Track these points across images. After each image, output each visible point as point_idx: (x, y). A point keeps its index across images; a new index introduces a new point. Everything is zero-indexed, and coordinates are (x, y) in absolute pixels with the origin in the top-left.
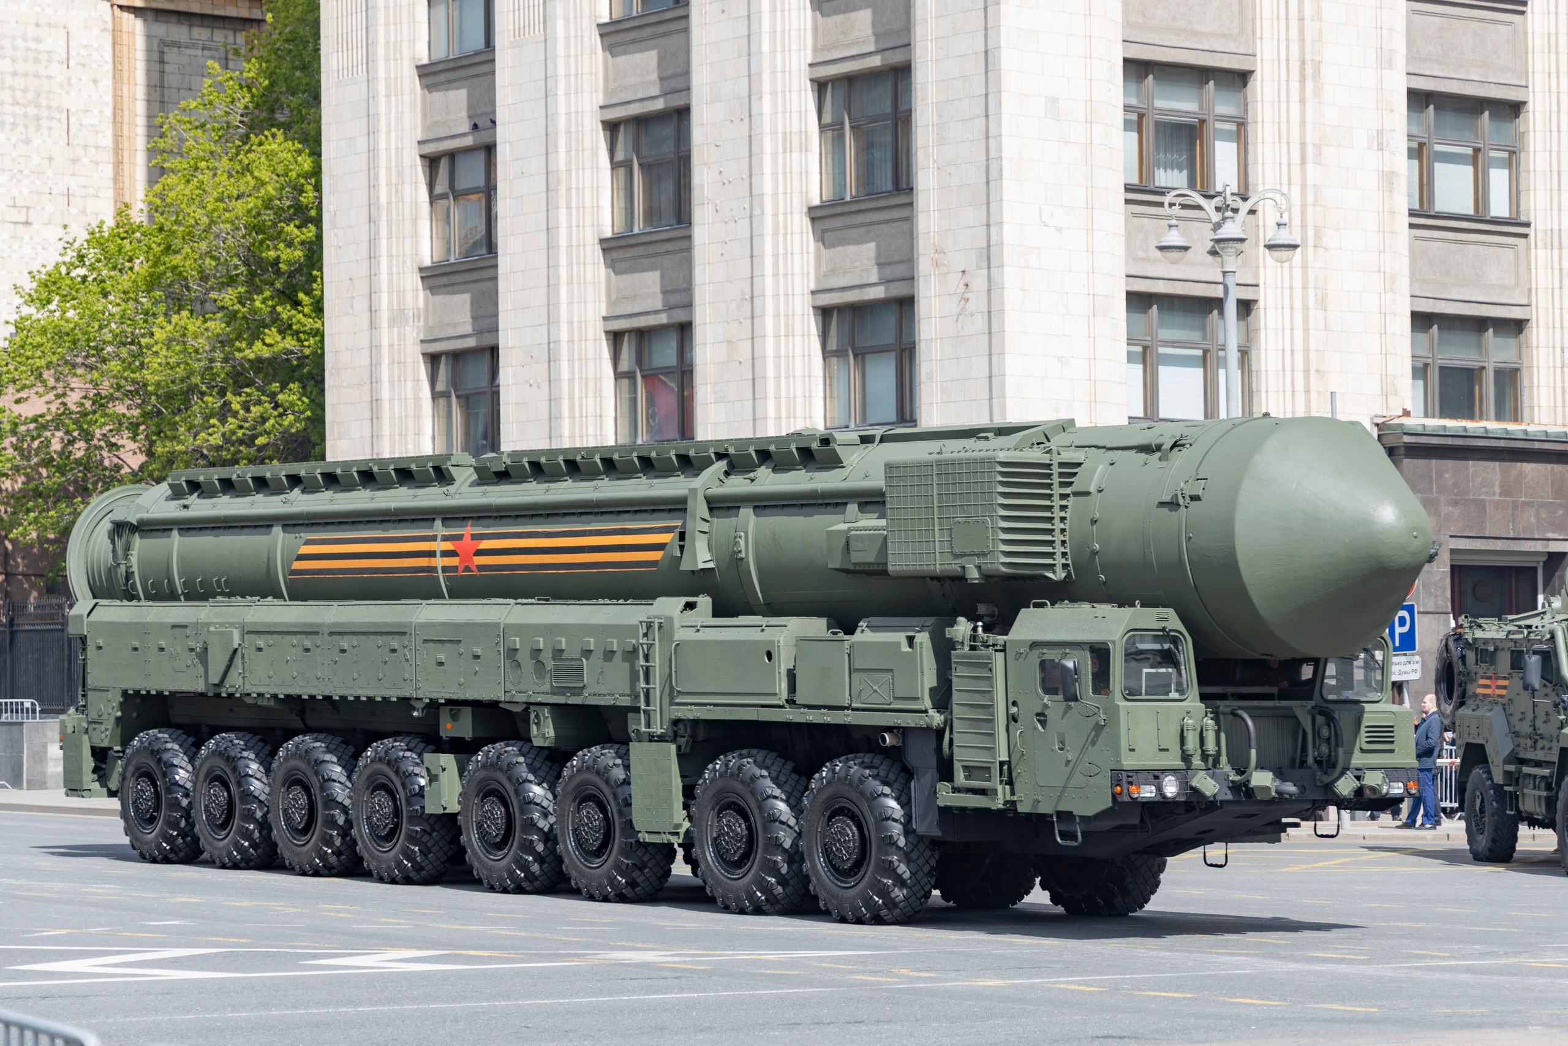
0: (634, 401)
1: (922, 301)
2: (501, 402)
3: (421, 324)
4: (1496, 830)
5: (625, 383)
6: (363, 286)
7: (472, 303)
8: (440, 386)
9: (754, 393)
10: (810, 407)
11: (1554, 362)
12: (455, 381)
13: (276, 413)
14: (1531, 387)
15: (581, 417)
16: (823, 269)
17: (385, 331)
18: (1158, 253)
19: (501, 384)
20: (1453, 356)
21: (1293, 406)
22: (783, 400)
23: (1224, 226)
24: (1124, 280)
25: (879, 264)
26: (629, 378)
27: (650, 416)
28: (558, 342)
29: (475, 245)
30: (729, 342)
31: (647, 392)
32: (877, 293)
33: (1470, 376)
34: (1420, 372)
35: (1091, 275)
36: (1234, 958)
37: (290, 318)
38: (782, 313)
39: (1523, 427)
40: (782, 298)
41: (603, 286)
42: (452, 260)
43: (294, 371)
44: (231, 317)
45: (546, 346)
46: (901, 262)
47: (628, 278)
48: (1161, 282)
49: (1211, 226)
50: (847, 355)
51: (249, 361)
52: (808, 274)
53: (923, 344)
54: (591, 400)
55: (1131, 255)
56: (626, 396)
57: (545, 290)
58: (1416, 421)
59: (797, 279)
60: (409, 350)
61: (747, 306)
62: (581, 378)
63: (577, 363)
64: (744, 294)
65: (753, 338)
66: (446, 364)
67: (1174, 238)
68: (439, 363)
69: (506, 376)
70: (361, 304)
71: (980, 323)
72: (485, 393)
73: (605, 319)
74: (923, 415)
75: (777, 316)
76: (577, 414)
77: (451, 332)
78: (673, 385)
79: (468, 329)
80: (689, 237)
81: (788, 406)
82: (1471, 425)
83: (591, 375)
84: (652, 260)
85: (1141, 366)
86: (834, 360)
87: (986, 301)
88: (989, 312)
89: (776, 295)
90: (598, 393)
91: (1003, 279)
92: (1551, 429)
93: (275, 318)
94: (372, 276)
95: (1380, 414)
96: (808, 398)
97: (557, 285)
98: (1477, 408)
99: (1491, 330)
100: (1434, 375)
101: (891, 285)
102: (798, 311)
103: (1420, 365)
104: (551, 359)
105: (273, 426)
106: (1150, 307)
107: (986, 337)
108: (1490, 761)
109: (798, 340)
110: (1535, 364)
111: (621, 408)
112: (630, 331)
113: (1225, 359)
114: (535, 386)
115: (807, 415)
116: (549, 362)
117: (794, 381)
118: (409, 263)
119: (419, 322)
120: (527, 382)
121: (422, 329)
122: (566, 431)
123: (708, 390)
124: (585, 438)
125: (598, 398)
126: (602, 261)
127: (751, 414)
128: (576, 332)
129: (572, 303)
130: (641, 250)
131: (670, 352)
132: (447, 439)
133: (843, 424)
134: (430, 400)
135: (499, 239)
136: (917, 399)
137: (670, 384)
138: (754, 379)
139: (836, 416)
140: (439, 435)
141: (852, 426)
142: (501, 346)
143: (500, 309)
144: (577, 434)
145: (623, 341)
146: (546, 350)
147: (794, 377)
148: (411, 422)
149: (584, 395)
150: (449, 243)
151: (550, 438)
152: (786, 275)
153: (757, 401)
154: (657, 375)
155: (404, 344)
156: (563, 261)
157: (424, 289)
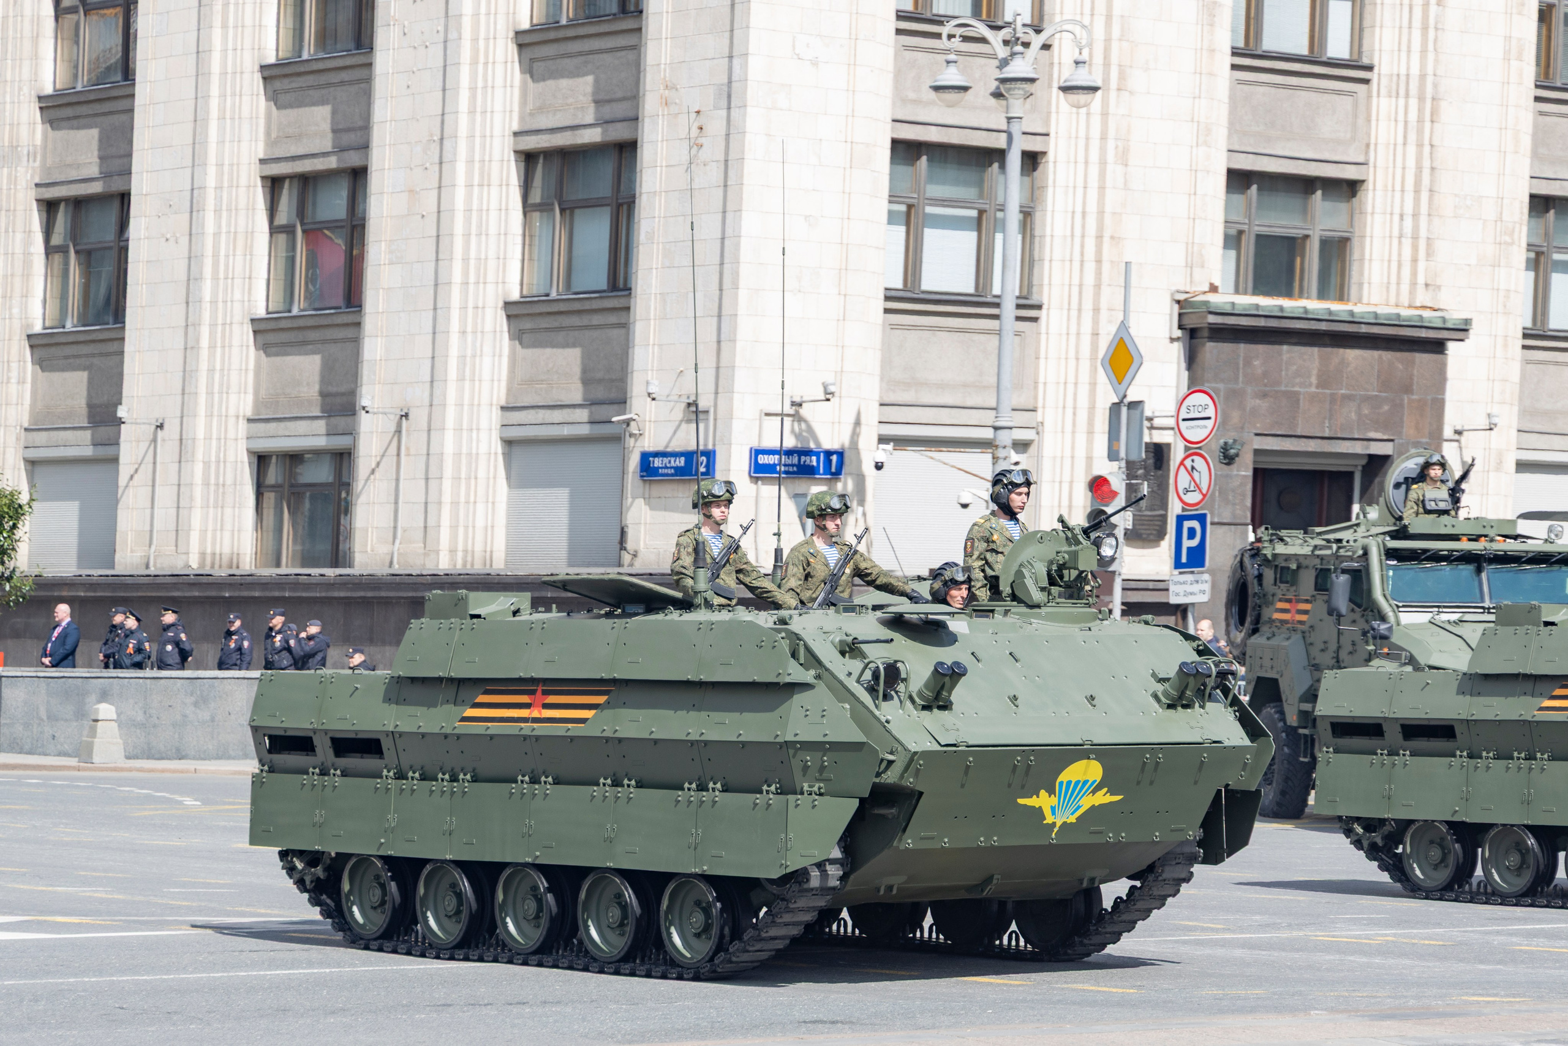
0: (291, 261)
1: (645, 145)
2: (130, 260)
3: (37, 164)
4: (1287, 779)
5: (282, 238)
7: (100, 140)
8: (57, 240)
9: (437, 252)
10: (504, 271)
11: (1391, 232)
12: (74, 234)
14: (1362, 260)
15: (226, 278)
16: (530, 106)
18: (932, 94)
19: (132, 237)
20: (1272, 222)
21: (1081, 278)
22: (472, 262)
23: (1012, 63)
24: (889, 125)
25: (597, 102)
26: (287, 232)
27: (311, 279)
28: (203, 188)
29: (108, 69)
30: (411, 191)
31: (307, 250)
32: (593, 136)
33: (1292, 245)
34: (1233, 240)
35: (850, 119)
38: (477, 157)
39: (1349, 307)
40: (478, 140)
41: (262, 122)
42: (79, 88)
45: (189, 193)
46: (624, 99)
47: (292, 114)
48: (931, 128)
49: (996, 63)
50: (552, 210)
52: (511, 110)
53: (644, 197)
54: (239, 259)
55: (899, 96)
56: (283, 253)
57: (191, 125)
58: (1225, 298)
59: (498, 117)
60: (21, 195)
61: (435, 148)
62: (229, 232)
63: (224, 214)
64: (431, 135)
65: (440, 187)
66: (66, 212)
67: (952, 76)
68: (56, 212)
69: (137, 228)
71: (715, 174)
72: (110, 248)
73: (262, 161)
74: (640, 282)
75: (470, 161)
76: (222, 275)
77: (74, 175)
78: (339, 241)
79: (94, 171)
80: (370, 65)
81: (478, 270)
82: (1289, 304)
83: (241, 228)
84: (324, 92)
85: (902, 229)
86: (536, 215)
87: (723, 147)
88: (726, 161)
89: (471, 137)
90: (249, 250)
91: (744, 121)
92: (1382, 310)
95: (1182, 289)
96: (503, 260)
97: (206, 120)
98: (1296, 284)
99: (1319, 193)
100: (1249, 245)
101: (611, 126)
102: (497, 156)
103: (1233, 232)
104: (194, 209)
106: (919, 158)
107: (721, 189)
108: (1284, 698)
109: (494, 190)
110: (1368, 233)
111: (276, 269)
112: (291, 177)
113: (1004, 221)
114: (172, 240)
115: (500, 280)
116: (191, 212)
117: (487, 239)
118: (26, 90)
119: (35, 161)
120: (163, 235)
121: (38, 171)
122: (207, 295)
123: (383, 248)
124: (229, 304)
125: (248, 257)
126: (262, 91)
127: (433, 278)
128: (226, 177)
129: (224, 142)
130: (310, 80)
131: (338, 202)
132: (61, 302)
133: (542, 292)
134: (43, 256)
135: (138, 63)
136: (634, 263)
137: (336, 241)
138: (438, 236)
139: (535, 282)
140: (52, 297)
141: (554, 295)
142: (133, 192)
143: (135, 148)
144: (220, 299)
145: (282, 188)
146: (188, 198)
147: (487, 235)
148: (18, 281)
149: (231, 253)
150: (76, 67)
151: (187, 303)
152: (484, 112)
153: (440, 263)
154: (320, 230)
155: (15, 189)
156: (215, 91)
157: (43, 123)
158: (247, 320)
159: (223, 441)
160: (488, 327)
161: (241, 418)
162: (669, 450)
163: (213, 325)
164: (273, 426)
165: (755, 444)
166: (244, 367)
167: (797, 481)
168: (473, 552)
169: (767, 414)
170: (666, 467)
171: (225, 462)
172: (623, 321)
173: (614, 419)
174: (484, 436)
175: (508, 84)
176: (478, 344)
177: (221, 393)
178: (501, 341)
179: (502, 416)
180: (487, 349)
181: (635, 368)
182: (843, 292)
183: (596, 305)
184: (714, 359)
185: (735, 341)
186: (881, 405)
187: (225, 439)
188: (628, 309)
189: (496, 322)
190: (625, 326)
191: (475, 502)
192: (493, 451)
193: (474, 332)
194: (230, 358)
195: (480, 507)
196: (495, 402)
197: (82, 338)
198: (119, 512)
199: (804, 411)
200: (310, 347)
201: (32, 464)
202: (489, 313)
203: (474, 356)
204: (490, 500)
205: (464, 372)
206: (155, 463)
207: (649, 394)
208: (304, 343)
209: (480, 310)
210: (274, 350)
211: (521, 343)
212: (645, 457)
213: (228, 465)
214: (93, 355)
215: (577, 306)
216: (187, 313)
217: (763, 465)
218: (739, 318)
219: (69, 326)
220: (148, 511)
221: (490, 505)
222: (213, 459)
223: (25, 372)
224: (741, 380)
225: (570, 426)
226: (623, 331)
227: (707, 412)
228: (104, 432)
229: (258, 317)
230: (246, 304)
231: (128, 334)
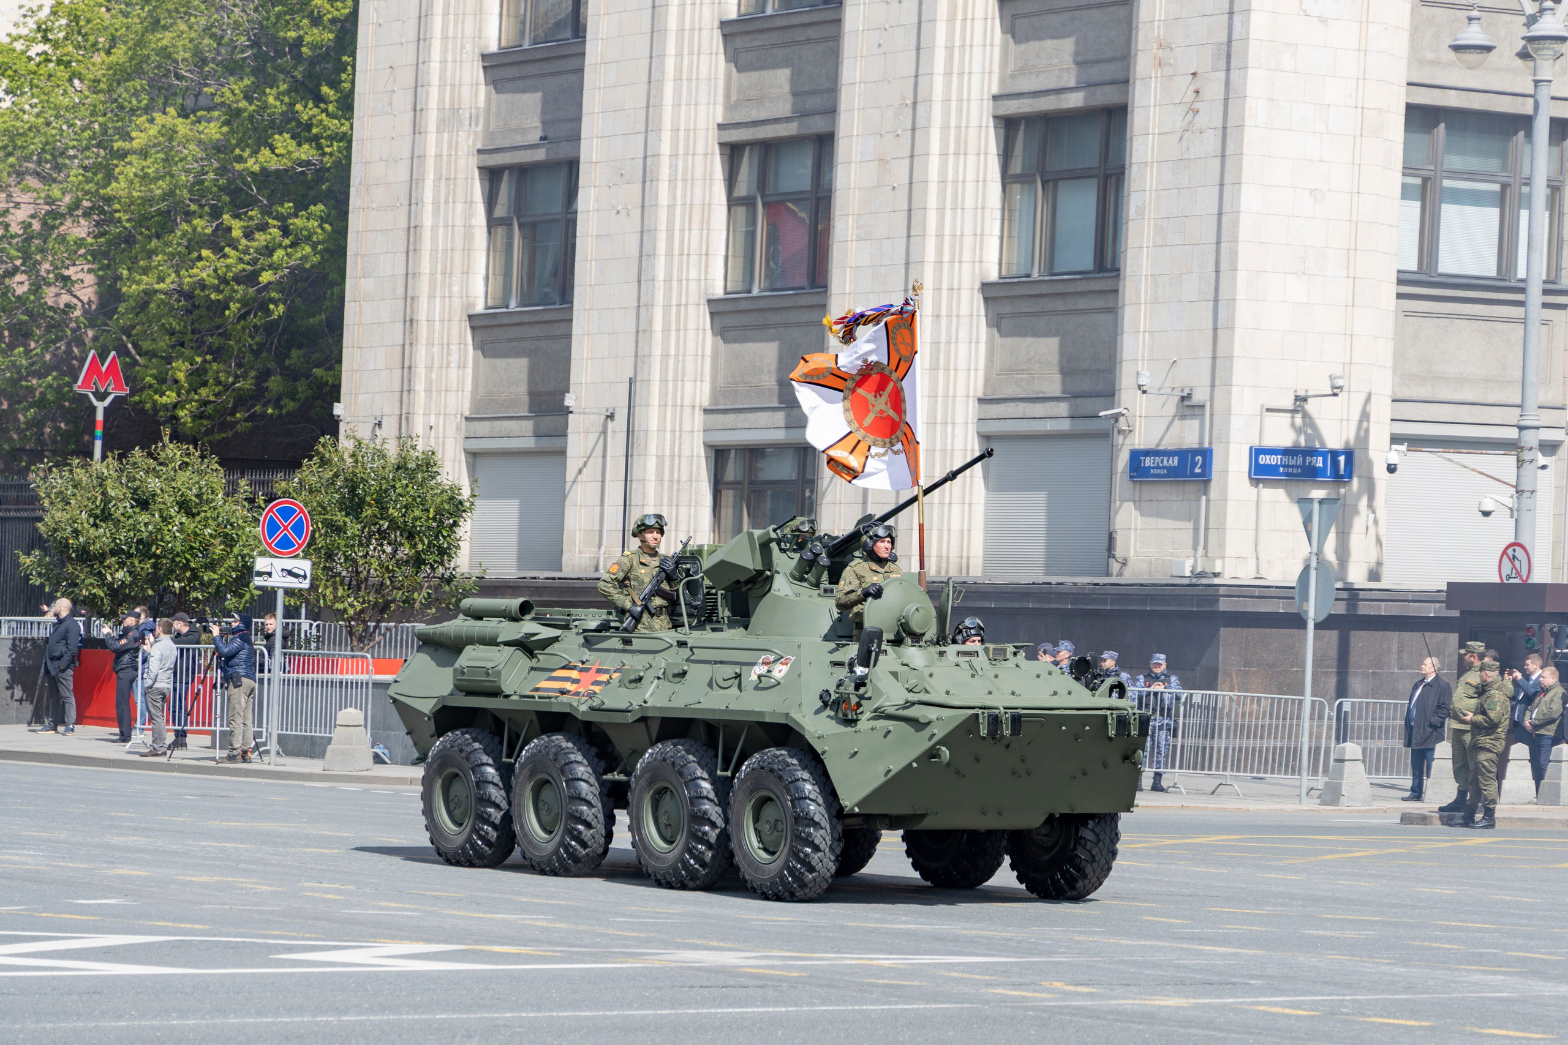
0: (751, 236)
1: (1136, 110)
2: (578, 234)
3: (480, 128)
5: (741, 211)
6: (407, 77)
7: (544, 105)
8: (500, 212)
9: (909, 228)
10: (981, 248)
12: (519, 205)
13: (287, 242)
15: (681, 255)
16: (1011, 67)
17: (432, 138)
18: (1452, 55)
19: (579, 210)
22: (947, 239)
23: (1541, 20)
24: (1404, 89)
25: (1078, 63)
26: (746, 205)
27: (771, 256)
28: (656, 156)
29: (558, 25)
30: (881, 160)
31: (768, 225)
32: (1075, 100)
35: (1361, 82)
36: (1490, 977)
37: (310, 119)
38: (953, 124)
40: (954, 104)
41: (721, 84)
42: (526, 46)
43: (310, 188)
44: (233, 115)
45: (641, 162)
46: (1113, 60)
47: (752, 77)
48: (1453, 92)
49: (1523, 20)
50: (1034, 182)
51: (253, 174)
52: (990, 73)
53: (1134, 168)
54: (695, 233)
55: (1416, 58)
56: (742, 227)
57: (645, 87)
59: (976, 79)
60: (462, 162)
61: (908, 112)
62: (684, 204)
63: (680, 184)
64: (904, 99)
65: (912, 156)
66: (510, 181)
67: (1474, 35)
68: (499, 181)
69: (587, 200)
70: (403, 101)
71: (1212, 142)
72: (558, 221)
73: (721, 127)
74: (1129, 262)
75: (945, 128)
76: (676, 252)
77: (518, 140)
78: (803, 215)
79: (536, 136)
80: (838, 22)
81: (953, 247)
83: (697, 201)
85: (1417, 204)
86: (1017, 187)
87: (1221, 113)
88: (1225, 128)
89: (947, 100)
90: (706, 224)
91: (1245, 84)
93: (290, 116)
94: (419, 65)
96: (980, 236)
97: (661, 81)
101: (1099, 91)
102: (974, 121)
104: (647, 179)
105: (282, 259)
106: (1436, 125)
107: (1218, 160)
109: (971, 160)
111: (734, 245)
112: (752, 144)
113: (1529, 196)
114: (623, 213)
115: (977, 259)
116: (644, 182)
117: (963, 213)
118: (468, 47)
119: (477, 125)
120: (613, 207)
121: (481, 136)
122: (660, 273)
123: (850, 223)
124: (684, 283)
125: (705, 232)
126: (722, 50)
127: (904, 256)
128: (681, 144)
129: (680, 105)
130: (774, 37)
131: (803, 171)
132: (504, 280)
133: (1023, 272)
134: (485, 229)
135: (589, 19)
136: (1123, 241)
137: (800, 214)
138: (910, 210)
139: (1015, 261)
140: (494, 274)
141: (1035, 275)
142: (582, 159)
143: (584, 111)
144: (675, 277)
145: (742, 156)
146: (641, 167)
147: (963, 209)
148: (458, 256)
149: (687, 227)
150: (523, 23)
151: (639, 282)
152: (961, 74)
153: (912, 239)
154: (783, 202)
155: (456, 155)
156: (671, 49)
157: (486, 84)
158: (703, 301)
159: (677, 434)
160: (964, 310)
161: (697, 409)
162: (1161, 448)
163: (667, 306)
164: (731, 417)
165: (1256, 443)
166: (700, 353)
167: (1302, 484)
168: (948, 557)
169: (1268, 410)
170: (1158, 467)
171: (680, 456)
172: (1111, 305)
173: (1101, 414)
174: (959, 430)
175: (988, 43)
176: (954, 330)
177: (675, 380)
178: (978, 326)
179: (979, 409)
180: (963, 335)
181: (1124, 358)
182: (1351, 275)
183: (1081, 287)
184: (1211, 348)
185: (1232, 328)
186: (1393, 401)
187: (681, 431)
188: (1116, 291)
189: (972, 305)
190: (1113, 311)
191: (950, 504)
192: (969, 448)
193: (949, 316)
194: (685, 343)
195: (956, 509)
196: (971, 393)
197: (526, 319)
198: (567, 509)
199: (1311, 406)
200: (771, 331)
201: (473, 456)
202: (965, 295)
203: (949, 343)
204: (967, 501)
205: (938, 360)
206: (604, 457)
207: (1140, 387)
208: (766, 326)
209: (955, 292)
210: (732, 333)
211: (999, 331)
212: (1136, 456)
213: (683, 459)
214: (539, 338)
215: (1061, 288)
216: (639, 293)
217: (1264, 465)
218: (1238, 302)
219: (513, 305)
220: (597, 509)
221: (966, 506)
222: (667, 453)
223: (465, 355)
224: (1241, 372)
225: (1054, 421)
226: (1110, 317)
227: (1203, 406)
228: (549, 422)
229: (716, 297)
230: (703, 282)
231: (576, 315)
